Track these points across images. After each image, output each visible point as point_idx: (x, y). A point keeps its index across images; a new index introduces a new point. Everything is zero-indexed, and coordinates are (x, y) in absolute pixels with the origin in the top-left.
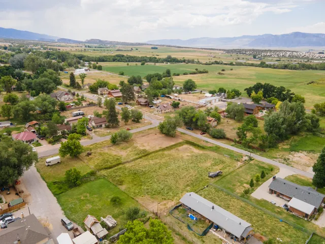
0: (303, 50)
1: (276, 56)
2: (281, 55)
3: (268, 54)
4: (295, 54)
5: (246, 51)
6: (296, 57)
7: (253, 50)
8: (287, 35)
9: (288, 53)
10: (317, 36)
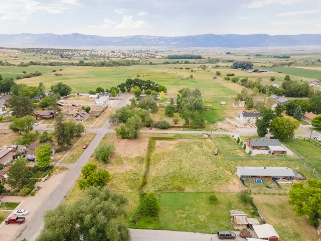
0: (99, 50)
1: (78, 55)
2: (82, 54)
3: (70, 53)
4: (93, 53)
5: (46, 50)
6: (96, 56)
7: (53, 49)
8: (68, 35)
9: (88, 53)
10: (93, 37)
